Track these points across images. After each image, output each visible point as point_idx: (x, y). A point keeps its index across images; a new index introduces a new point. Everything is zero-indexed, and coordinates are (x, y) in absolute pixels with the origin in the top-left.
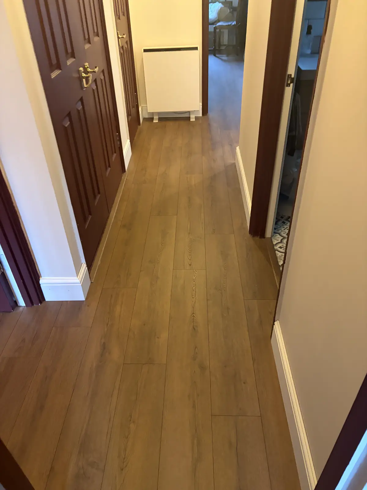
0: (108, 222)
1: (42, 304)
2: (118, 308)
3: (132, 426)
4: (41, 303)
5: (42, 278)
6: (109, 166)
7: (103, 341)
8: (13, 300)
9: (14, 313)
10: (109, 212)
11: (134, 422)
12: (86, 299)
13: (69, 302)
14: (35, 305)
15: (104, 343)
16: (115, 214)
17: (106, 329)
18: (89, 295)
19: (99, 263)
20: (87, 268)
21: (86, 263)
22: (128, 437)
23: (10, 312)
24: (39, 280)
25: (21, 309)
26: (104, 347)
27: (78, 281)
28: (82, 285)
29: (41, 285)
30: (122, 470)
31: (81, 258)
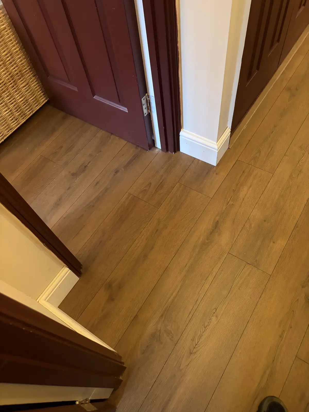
0: (273, 78)
1: (176, 154)
2: (245, 189)
3: (214, 318)
4: (175, 152)
5: (184, 130)
6: (304, 5)
7: (217, 218)
8: (152, 138)
9: (149, 153)
10: (279, 65)
11: (217, 317)
12: (218, 165)
13: (200, 162)
14: (169, 152)
15: (218, 221)
16: (284, 69)
17: (224, 208)
18: (221, 162)
19: (245, 127)
20: (230, 133)
21: (231, 128)
22: (206, 327)
23: (147, 150)
24: (180, 131)
25: (157, 150)
26: (216, 226)
27: (216, 147)
28: (218, 152)
29: (180, 137)
30: (191, 353)
31: (228, 122)
